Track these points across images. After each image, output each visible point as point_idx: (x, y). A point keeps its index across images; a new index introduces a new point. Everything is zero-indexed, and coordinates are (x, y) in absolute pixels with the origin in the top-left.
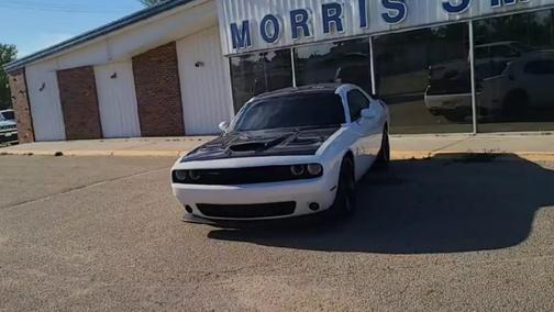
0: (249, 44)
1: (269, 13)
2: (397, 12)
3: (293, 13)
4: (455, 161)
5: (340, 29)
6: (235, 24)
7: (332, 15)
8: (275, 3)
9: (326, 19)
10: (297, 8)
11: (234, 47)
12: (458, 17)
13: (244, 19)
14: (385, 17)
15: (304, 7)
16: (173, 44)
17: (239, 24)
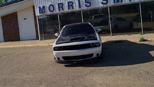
0: (45, 13)
1: (51, 4)
2: (89, 4)
3: (59, 4)
4: (113, 43)
5: (73, 8)
6: (40, 7)
7: (71, 4)
8: (53, 1)
9: (69, 6)
10: (60, 3)
11: (40, 13)
12: (105, 6)
13: (43, 5)
14: (86, 5)
15: (62, 2)
16: (16, 12)
17: (41, 7)
